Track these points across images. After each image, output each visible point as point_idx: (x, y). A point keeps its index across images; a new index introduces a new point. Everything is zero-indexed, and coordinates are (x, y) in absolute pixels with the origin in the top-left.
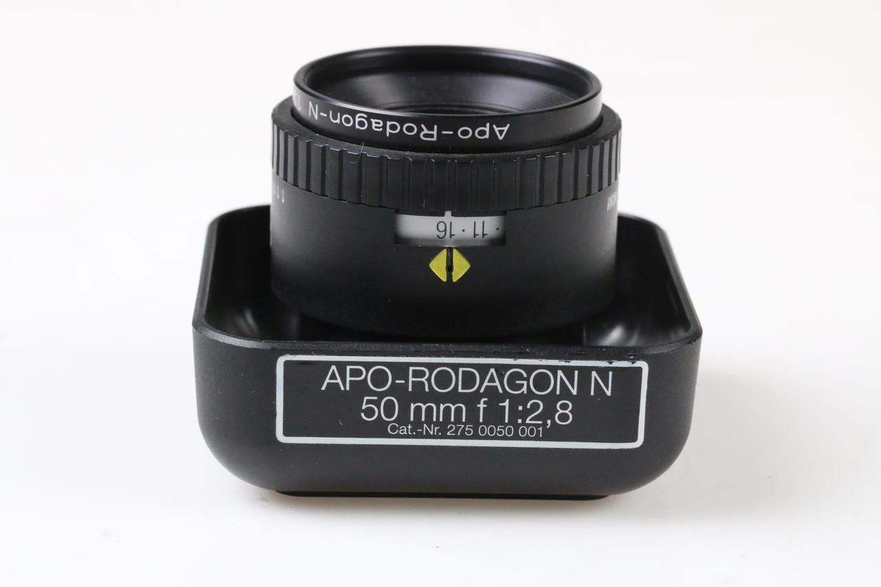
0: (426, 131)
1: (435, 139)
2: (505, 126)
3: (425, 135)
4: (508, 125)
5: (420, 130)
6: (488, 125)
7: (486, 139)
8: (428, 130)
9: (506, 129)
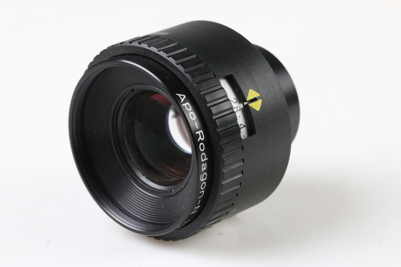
0: (200, 138)
1: (202, 131)
2: (178, 96)
3: (202, 138)
4: (177, 94)
5: (201, 141)
6: (183, 105)
7: (189, 104)
8: (199, 137)
9: (179, 95)
